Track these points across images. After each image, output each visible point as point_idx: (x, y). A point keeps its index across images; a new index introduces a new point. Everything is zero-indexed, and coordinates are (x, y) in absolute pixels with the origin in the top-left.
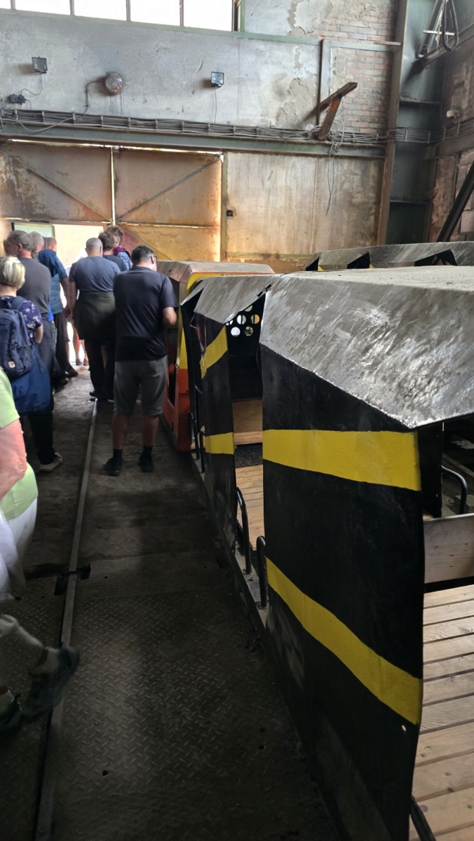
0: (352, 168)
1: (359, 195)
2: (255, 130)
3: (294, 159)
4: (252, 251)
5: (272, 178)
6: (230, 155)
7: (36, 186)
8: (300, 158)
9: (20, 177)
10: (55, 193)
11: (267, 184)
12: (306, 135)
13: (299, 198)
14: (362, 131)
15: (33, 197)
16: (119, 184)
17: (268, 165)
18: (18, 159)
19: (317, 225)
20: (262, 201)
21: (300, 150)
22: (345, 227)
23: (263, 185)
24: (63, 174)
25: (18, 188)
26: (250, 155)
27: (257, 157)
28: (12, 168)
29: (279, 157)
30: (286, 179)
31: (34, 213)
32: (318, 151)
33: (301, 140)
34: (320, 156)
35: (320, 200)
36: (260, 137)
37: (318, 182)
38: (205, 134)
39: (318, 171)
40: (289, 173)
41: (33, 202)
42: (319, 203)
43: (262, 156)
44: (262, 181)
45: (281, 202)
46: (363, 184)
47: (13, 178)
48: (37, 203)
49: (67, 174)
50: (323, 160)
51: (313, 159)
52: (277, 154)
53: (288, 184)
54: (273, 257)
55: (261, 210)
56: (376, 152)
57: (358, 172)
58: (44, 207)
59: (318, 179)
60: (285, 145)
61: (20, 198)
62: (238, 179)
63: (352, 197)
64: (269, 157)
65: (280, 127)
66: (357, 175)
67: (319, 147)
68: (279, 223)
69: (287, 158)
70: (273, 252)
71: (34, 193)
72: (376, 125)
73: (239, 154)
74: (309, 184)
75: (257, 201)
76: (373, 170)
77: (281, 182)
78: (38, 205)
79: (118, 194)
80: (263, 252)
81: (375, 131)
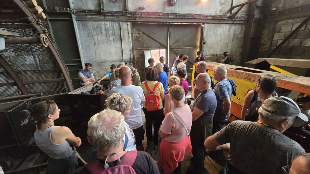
0: (239, 27)
1: (240, 35)
2: (214, 16)
3: (223, 25)
4: (210, 54)
5: (217, 31)
6: (206, 25)
7: (145, 38)
8: (225, 25)
9: (140, 35)
10: (151, 40)
11: (216, 33)
12: (228, 17)
13: (224, 37)
14: (242, 15)
15: (144, 41)
16: (171, 35)
17: (216, 27)
18: (140, 29)
19: (228, 45)
20: (214, 38)
21: (225, 22)
22: (235, 45)
23: (214, 33)
24: (154, 33)
25: (140, 39)
26: (211, 24)
27: (213, 25)
28: (138, 32)
29: (219, 24)
30: (221, 32)
31: (144, 46)
32: (230, 22)
33: (226, 19)
34: (230, 24)
35: (229, 37)
36: (215, 18)
37: (229, 32)
38: (199, 18)
39: (230, 28)
40: (222, 29)
41: (144, 43)
42: (229, 38)
43: (215, 24)
44: (214, 32)
45: (219, 38)
46: (241, 32)
47: (138, 35)
48: (145, 43)
49: (155, 33)
50: (231, 25)
51: (228, 25)
52: (219, 23)
53: (221, 33)
54: (215, 55)
55: (213, 41)
56: (245, 22)
57: (240, 28)
58: (147, 44)
59: (229, 31)
60: (221, 21)
61: (140, 42)
62: (207, 32)
63: (238, 36)
64: (216, 25)
65: (220, 15)
66: (240, 29)
67: (230, 21)
68: (218, 45)
69: (221, 25)
70: (215, 54)
71: (145, 40)
72: (246, 14)
73: (208, 24)
74: (227, 33)
75: (212, 38)
76: (244, 27)
77: (219, 32)
78: (146, 44)
79: (170, 39)
80: (213, 54)
81: (246, 15)
